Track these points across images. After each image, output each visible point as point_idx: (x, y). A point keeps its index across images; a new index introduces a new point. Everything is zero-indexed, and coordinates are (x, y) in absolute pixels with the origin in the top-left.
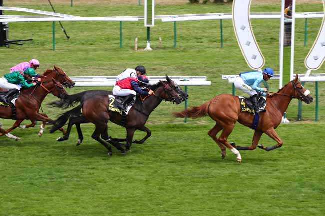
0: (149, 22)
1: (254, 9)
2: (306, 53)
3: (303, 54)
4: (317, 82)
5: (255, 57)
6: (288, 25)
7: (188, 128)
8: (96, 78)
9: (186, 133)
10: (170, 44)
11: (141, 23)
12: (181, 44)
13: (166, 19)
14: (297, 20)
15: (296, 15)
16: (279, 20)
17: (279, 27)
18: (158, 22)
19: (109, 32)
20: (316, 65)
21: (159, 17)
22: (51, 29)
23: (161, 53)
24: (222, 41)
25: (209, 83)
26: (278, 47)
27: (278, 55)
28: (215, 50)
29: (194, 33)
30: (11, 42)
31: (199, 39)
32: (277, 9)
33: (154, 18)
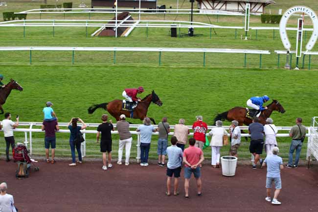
0: (247, 29)
1: (287, 26)
2: (306, 44)
3: (305, 44)
4: (310, 55)
5: (287, 44)
6: (300, 33)
7: (261, 70)
8: (226, 49)
9: (260, 72)
10: (255, 38)
11: (244, 29)
12: (258, 38)
13: (253, 28)
14: (303, 31)
15: (303, 29)
16: (296, 31)
17: (296, 33)
18: (250, 29)
19: (231, 32)
20: (310, 48)
21: (250, 27)
22: (209, 31)
23: (250, 41)
24: (274, 38)
25: (270, 53)
26: (296, 41)
27: (296, 44)
28: (272, 41)
29: (263, 34)
30: (194, 35)
31: (265, 37)
32: (296, 27)
33: (248, 27)
